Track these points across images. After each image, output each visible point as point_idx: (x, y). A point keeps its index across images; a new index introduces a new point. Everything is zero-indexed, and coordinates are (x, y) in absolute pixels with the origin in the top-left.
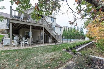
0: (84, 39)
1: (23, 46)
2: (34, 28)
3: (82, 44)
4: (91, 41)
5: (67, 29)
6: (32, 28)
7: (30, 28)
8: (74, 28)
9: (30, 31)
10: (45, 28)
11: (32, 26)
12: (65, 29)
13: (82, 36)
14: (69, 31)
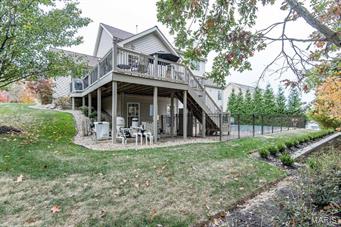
0: (304, 127)
1: (139, 141)
2: (165, 93)
3: (301, 143)
4: (330, 134)
5: (241, 94)
6: (159, 95)
7: (152, 95)
8: (268, 91)
9: (152, 103)
10: (188, 94)
11: (158, 88)
12: (237, 92)
13: (297, 116)
14: (249, 99)
